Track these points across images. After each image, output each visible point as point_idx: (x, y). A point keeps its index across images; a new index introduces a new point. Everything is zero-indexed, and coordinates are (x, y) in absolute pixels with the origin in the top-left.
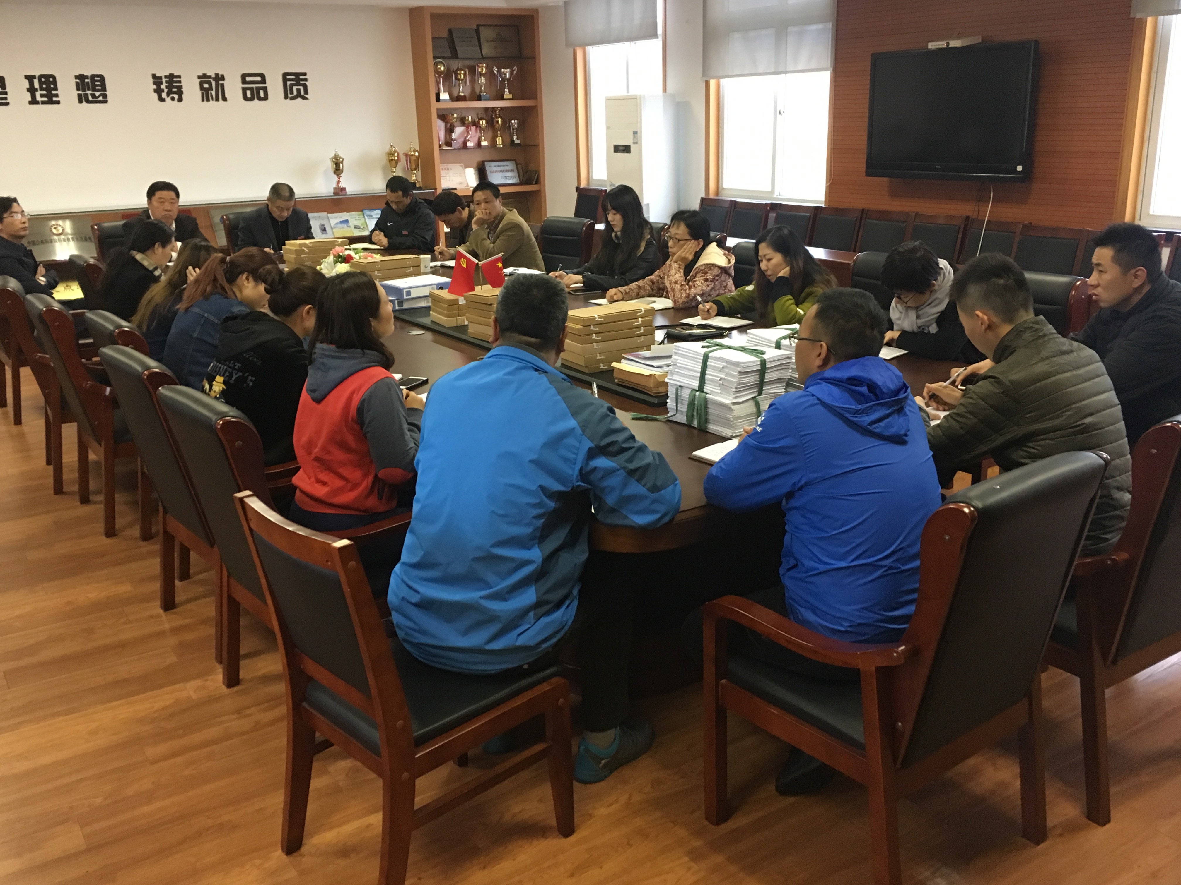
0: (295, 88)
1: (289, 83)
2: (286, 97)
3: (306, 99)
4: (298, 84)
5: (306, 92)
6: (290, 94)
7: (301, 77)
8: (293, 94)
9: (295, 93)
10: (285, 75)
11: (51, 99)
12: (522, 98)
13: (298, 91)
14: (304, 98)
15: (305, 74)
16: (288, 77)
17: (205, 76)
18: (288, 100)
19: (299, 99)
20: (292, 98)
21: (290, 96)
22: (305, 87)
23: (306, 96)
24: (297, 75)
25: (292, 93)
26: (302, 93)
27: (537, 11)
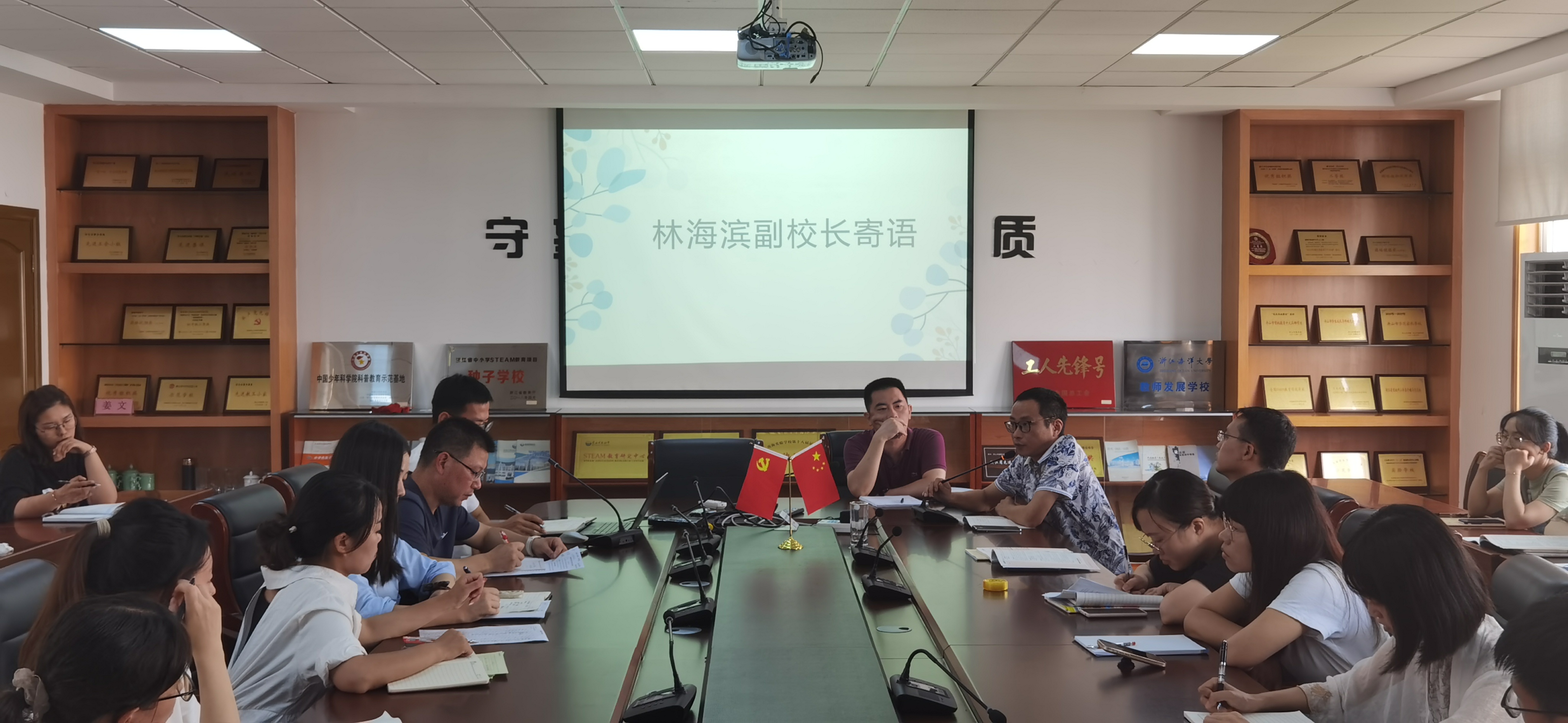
0: (1013, 240)
1: (1003, 232)
2: (997, 253)
3: (1031, 256)
4: (1019, 233)
5: (1031, 246)
6: (1004, 249)
7: (1025, 223)
8: (1009, 249)
9: (1012, 247)
10: (998, 220)
12: (1429, 263)
13: (1018, 244)
14: (1026, 255)
15: (1032, 219)
16: (1003, 223)
18: (999, 258)
19: (1018, 257)
20: (1005, 256)
21: (1003, 251)
22: (1030, 239)
23: (1029, 252)
24: (1019, 220)
25: (1007, 246)
26: (1024, 248)
27: (1458, 113)
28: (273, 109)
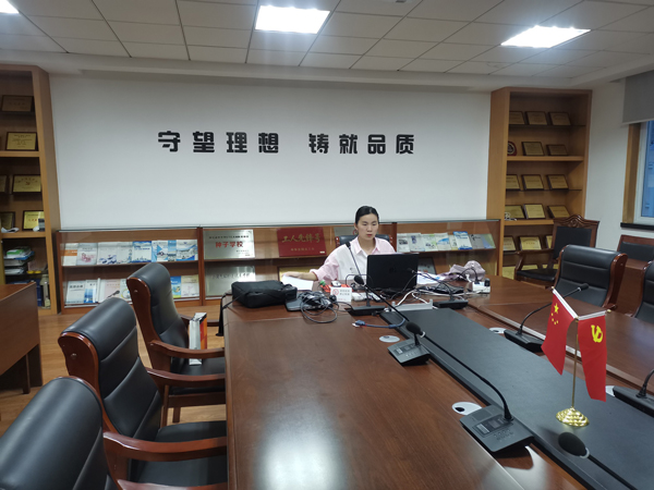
0: (404, 145)
1: (400, 142)
4: (407, 143)
5: (412, 148)
6: (401, 149)
7: (409, 138)
9: (404, 149)
10: (398, 136)
11: (242, 149)
13: (407, 147)
15: (412, 136)
16: (400, 138)
17: (344, 136)
18: (398, 154)
19: (406, 153)
20: (402, 153)
22: (412, 145)
23: (411, 151)
24: (407, 136)
26: (409, 149)
27: (591, 91)
28: (35, 68)
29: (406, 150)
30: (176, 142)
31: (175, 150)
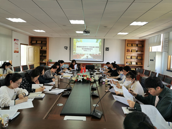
12: (142, 52)
15: (109, 48)
16: (106, 48)
27: (145, 40)
28: (47, 37)
29: (108, 50)
30: (67, 48)
31: (67, 49)
